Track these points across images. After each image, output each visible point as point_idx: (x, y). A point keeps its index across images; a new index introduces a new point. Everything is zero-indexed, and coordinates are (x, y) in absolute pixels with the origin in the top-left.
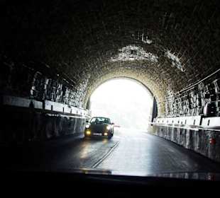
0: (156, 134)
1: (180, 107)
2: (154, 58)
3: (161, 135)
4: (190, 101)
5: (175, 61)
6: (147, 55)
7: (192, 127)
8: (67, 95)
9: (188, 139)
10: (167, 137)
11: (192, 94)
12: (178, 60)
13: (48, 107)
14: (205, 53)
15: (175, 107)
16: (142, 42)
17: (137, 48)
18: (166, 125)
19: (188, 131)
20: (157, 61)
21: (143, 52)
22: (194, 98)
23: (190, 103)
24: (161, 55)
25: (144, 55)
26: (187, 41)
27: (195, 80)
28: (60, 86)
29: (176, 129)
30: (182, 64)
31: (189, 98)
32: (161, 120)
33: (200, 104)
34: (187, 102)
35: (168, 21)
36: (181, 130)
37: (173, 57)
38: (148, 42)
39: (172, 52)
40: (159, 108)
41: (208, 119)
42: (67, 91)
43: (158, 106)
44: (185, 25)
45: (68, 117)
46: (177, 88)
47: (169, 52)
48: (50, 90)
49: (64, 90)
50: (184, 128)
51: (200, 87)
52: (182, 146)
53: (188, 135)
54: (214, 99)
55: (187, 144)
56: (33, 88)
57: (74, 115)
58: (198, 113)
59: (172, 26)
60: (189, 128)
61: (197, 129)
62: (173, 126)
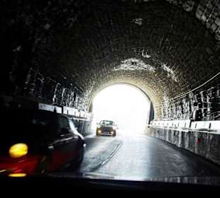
0: (153, 135)
1: (174, 112)
2: (152, 69)
3: (157, 136)
4: (182, 107)
5: (170, 73)
6: (146, 66)
7: (183, 129)
8: (77, 100)
9: (180, 139)
10: (163, 138)
11: (184, 101)
12: (172, 72)
13: (65, 112)
14: (194, 70)
15: (170, 112)
16: (142, 57)
17: (137, 61)
18: (162, 127)
19: (180, 132)
20: (154, 71)
21: (142, 63)
22: (186, 104)
23: (183, 109)
24: (158, 67)
25: (143, 66)
26: (179, 59)
27: (186, 90)
28: (73, 94)
29: (170, 131)
30: (176, 76)
31: (181, 104)
32: (157, 123)
33: (190, 110)
34: (180, 107)
35: (165, 43)
36: (175, 131)
37: (168, 69)
38: (148, 56)
39: (167, 66)
40: (155, 112)
41: (196, 122)
42: (77, 98)
43: (155, 109)
44: (178, 47)
45: (78, 119)
46: (171, 95)
47: (165, 65)
48: (66, 97)
49: (75, 96)
50: (177, 130)
51: (190, 96)
52: (175, 145)
53: (180, 135)
54: (200, 106)
55: (180, 143)
56: (55, 96)
57: (82, 118)
58: (188, 117)
59: (167, 47)
60: (181, 130)
61: (187, 131)
62: (168, 128)
